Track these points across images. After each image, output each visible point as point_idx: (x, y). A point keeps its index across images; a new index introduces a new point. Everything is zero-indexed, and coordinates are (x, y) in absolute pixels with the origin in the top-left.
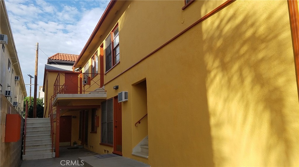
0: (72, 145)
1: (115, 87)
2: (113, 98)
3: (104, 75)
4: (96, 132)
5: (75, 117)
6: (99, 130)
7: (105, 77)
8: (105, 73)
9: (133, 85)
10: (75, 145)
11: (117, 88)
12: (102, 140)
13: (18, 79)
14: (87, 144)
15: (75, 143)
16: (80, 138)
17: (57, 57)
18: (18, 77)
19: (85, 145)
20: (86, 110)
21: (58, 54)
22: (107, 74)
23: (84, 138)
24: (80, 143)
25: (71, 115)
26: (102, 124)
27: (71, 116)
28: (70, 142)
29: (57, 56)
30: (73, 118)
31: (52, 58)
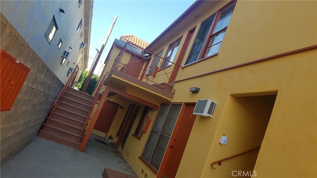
0: (107, 138)
1: (194, 89)
2: (183, 103)
3: (181, 68)
4: (139, 138)
5: (122, 108)
6: (145, 137)
7: (180, 71)
8: (183, 65)
9: (233, 96)
10: (110, 141)
11: (195, 91)
12: (144, 154)
13: (83, 46)
14: (123, 147)
15: (110, 138)
16: (118, 134)
17: (130, 39)
18: (84, 44)
19: (120, 146)
20: (137, 105)
21: (132, 36)
22: (186, 69)
23: (123, 137)
24: (115, 140)
25: (119, 103)
26: (153, 132)
27: (119, 105)
28: (106, 134)
29: (131, 37)
30: (120, 108)
31: (125, 38)
